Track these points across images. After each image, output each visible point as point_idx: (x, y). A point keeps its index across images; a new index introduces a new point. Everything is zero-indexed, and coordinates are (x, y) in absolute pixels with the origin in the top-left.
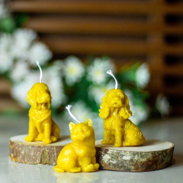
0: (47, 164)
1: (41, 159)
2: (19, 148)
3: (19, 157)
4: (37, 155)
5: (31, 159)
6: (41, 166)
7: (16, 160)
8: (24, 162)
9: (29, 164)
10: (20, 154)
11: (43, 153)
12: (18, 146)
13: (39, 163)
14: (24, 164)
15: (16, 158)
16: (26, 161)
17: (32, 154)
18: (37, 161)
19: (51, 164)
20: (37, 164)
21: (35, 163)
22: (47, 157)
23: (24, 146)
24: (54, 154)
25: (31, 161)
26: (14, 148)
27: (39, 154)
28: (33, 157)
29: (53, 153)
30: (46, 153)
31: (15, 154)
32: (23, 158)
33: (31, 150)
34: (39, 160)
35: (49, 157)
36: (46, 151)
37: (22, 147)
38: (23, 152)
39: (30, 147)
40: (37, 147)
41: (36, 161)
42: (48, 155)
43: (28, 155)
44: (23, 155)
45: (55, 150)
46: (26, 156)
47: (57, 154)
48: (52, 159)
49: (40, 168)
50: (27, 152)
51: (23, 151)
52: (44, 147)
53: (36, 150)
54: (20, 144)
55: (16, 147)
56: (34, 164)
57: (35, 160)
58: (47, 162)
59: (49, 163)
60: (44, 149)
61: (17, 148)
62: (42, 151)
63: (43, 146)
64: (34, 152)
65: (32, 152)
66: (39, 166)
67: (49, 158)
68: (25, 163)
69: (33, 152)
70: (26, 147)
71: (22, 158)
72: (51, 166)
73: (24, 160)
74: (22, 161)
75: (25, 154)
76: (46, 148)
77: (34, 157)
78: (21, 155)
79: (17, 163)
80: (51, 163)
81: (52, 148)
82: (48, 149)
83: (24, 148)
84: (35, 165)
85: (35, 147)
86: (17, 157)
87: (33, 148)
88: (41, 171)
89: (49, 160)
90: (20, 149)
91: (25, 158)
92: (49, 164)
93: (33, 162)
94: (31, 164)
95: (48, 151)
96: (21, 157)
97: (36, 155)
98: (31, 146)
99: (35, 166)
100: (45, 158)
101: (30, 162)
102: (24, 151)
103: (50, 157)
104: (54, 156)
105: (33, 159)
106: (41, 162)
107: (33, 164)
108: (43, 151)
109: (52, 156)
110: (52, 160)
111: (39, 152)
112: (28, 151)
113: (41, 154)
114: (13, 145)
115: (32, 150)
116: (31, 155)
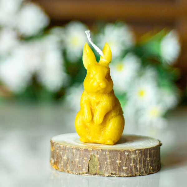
0: (97, 175)
1: (89, 168)
2: (61, 151)
3: (61, 163)
4: (84, 161)
5: (76, 167)
6: (88, 177)
7: (57, 168)
8: (66, 171)
9: (73, 174)
10: (61, 160)
11: (91, 159)
12: (59, 148)
13: (86, 173)
14: (66, 174)
15: (56, 165)
16: (68, 169)
17: (77, 160)
18: (84, 170)
19: (103, 175)
20: (83, 174)
21: (81, 172)
22: (98, 164)
23: (67, 149)
24: (106, 161)
25: (76, 169)
26: (54, 150)
27: (86, 160)
28: (78, 164)
29: (106, 159)
30: (96, 160)
31: (56, 160)
32: (66, 165)
33: (75, 154)
34: (86, 168)
35: (100, 164)
36: (95, 157)
37: (64, 150)
38: (65, 158)
39: (74, 151)
40: (83, 151)
41: (82, 170)
42: (98, 162)
43: (72, 162)
44: (65, 161)
45: (108, 155)
46: (69, 162)
47: (110, 161)
48: (104, 167)
49: (88, 179)
50: (70, 158)
51: (65, 155)
52: (93, 150)
53: (82, 154)
54: (61, 146)
55: (57, 149)
56: (79, 174)
57: (80, 168)
58: (98, 173)
59: (100, 173)
60: (92, 153)
61: (57, 151)
62: (90, 156)
63: (91, 149)
64: (80, 158)
65: (76, 158)
66: (86, 176)
67: (99, 167)
68: (68, 172)
69: (78, 157)
70: (70, 150)
71: (64, 165)
72: (102, 177)
73: (67, 168)
74: (64, 169)
75: (68, 159)
76: (96, 152)
77: (80, 164)
78: (63, 160)
79: (58, 172)
80: (102, 173)
81: (104, 153)
82: (98, 154)
83: (67, 151)
84: (81, 175)
85: (81, 151)
86: (58, 164)
87: (79, 152)
88: (88, 184)
89: (100, 169)
90: (61, 153)
91: (68, 165)
92: (100, 175)
93: (78, 170)
94: (76, 174)
95: (98, 156)
96: (62, 164)
97: (82, 161)
98: (75, 149)
99: (80, 177)
100: (94, 165)
101: (74, 171)
102: (67, 155)
103: (102, 165)
104: (107, 164)
105: (77, 166)
106: (88, 172)
107: (77, 174)
108: (92, 156)
109: (104, 164)
110: (104, 169)
111: (87, 157)
112: (72, 155)
113: (88, 160)
114: (54, 147)
115: (77, 154)
116: (75, 162)
